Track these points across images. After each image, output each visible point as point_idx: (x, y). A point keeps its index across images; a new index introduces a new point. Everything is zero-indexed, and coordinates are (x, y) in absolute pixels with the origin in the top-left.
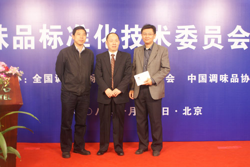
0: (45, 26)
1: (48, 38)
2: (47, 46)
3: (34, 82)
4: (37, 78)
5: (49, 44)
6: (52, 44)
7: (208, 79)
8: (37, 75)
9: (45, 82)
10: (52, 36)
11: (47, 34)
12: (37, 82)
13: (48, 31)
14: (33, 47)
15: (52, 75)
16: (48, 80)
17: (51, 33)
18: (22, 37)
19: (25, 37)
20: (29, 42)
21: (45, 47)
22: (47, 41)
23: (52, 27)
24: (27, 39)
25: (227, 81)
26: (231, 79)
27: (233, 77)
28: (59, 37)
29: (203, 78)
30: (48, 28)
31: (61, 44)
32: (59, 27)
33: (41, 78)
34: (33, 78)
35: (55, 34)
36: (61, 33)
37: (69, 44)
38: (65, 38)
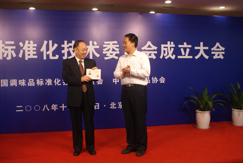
1: (4, 51)
2: (3, 57)
5: (5, 56)
6: (7, 56)
9: (2, 86)
10: (7, 50)
11: (3, 48)
13: (4, 45)
15: (7, 80)
16: (4, 84)
17: (6, 47)
21: (1, 58)
22: (3, 54)
23: (7, 43)
28: (13, 51)
30: (3, 43)
31: (14, 55)
32: (13, 43)
35: (10, 48)
36: (14, 47)
37: (20, 56)
38: (17, 51)
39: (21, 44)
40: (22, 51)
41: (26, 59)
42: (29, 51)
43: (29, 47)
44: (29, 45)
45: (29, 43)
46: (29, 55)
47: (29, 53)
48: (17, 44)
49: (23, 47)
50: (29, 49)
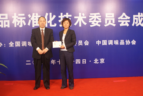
0: (15, 14)
1: (17, 21)
2: (17, 25)
3: (10, 46)
4: (11, 44)
5: (18, 24)
6: (20, 24)
7: (108, 43)
8: (11, 42)
9: (16, 46)
10: (20, 20)
11: (17, 18)
12: (11, 46)
14: (8, 26)
15: (20, 42)
16: (18, 45)
17: (19, 18)
18: (3, 21)
19: (4, 21)
20: (7, 23)
21: (15, 26)
22: (17, 23)
23: (20, 15)
24: (5, 21)
25: (118, 44)
26: (120, 43)
27: (121, 41)
28: (24, 21)
29: (105, 43)
30: (17, 15)
31: (25, 24)
32: (23, 15)
33: (13, 44)
34: (9, 44)
35: (21, 19)
36: (25, 18)
37: (29, 24)
38: (27, 21)
39: (29, 16)
40: (30, 21)
41: (33, 26)
42: (35, 21)
43: (35, 18)
44: (35, 16)
45: (35, 15)
46: (35, 23)
47: (35, 22)
48: (26, 16)
49: (31, 18)
50: (35, 19)
